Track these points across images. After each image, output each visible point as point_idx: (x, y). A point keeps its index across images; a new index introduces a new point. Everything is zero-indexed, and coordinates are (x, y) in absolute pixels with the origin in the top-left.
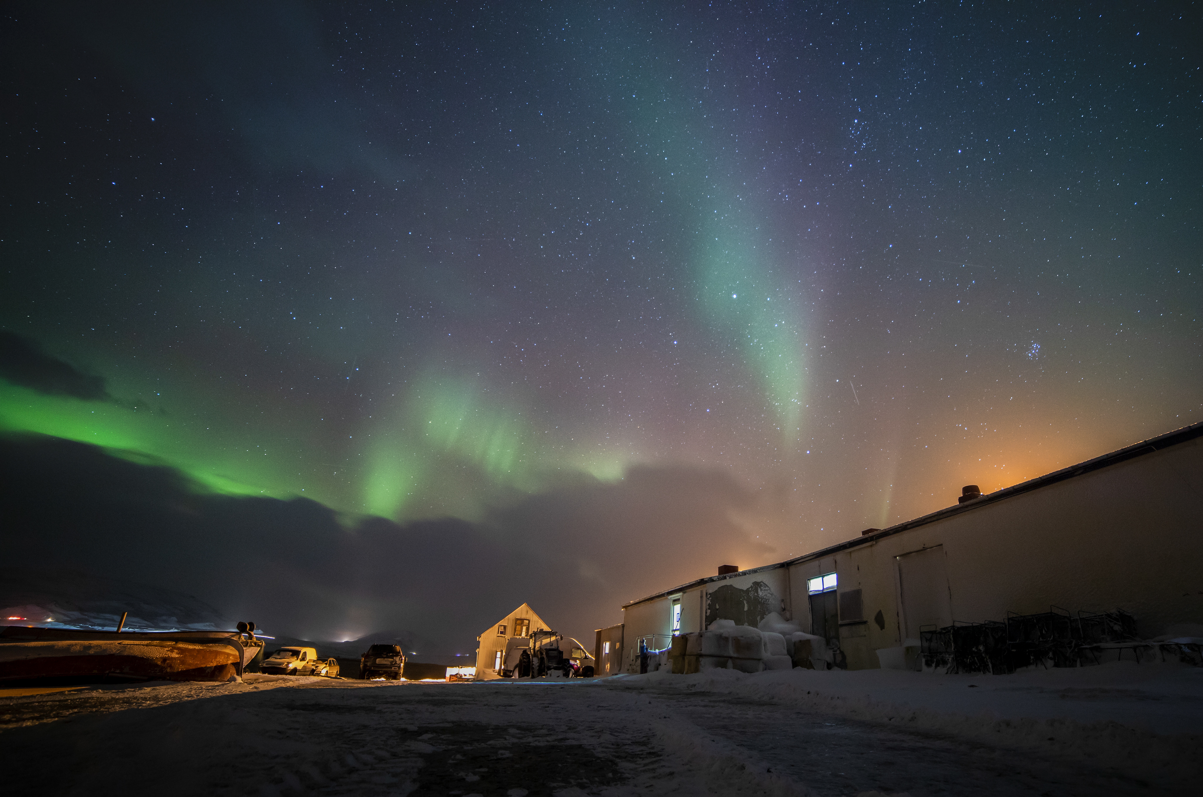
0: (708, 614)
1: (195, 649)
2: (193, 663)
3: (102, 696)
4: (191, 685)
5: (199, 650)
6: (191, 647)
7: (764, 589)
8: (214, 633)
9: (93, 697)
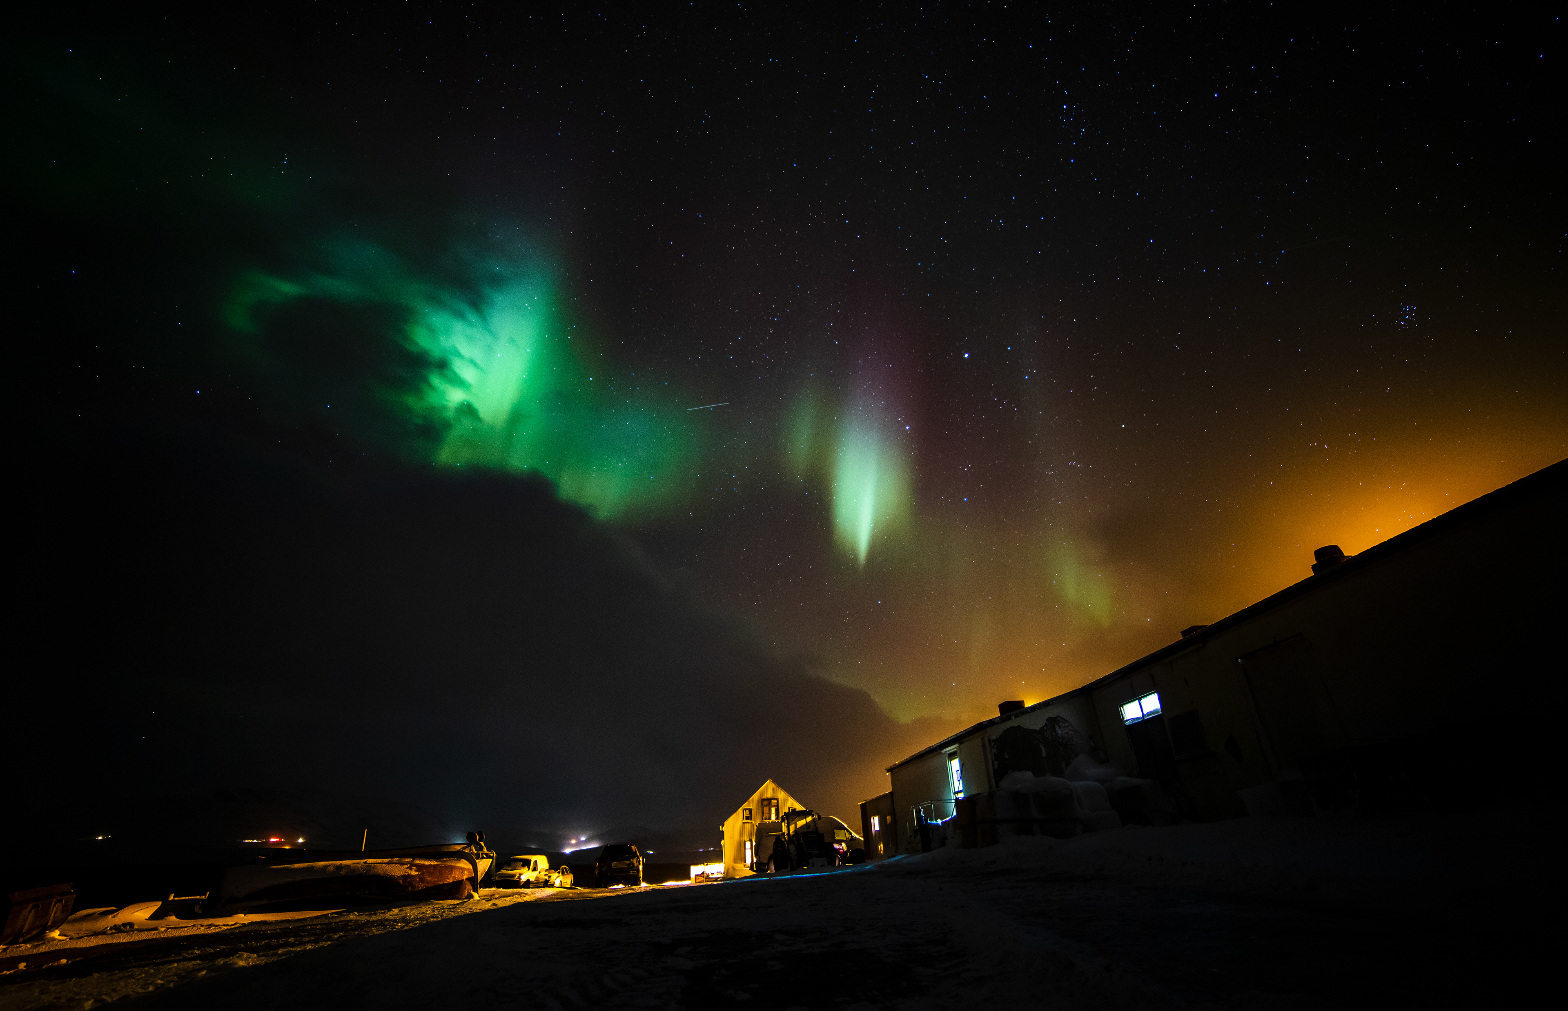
0: (996, 767)
1: (431, 865)
2: (431, 880)
3: (358, 918)
4: (433, 904)
5: (435, 866)
6: (427, 863)
7: (1063, 725)
8: (446, 846)
9: (352, 920)
